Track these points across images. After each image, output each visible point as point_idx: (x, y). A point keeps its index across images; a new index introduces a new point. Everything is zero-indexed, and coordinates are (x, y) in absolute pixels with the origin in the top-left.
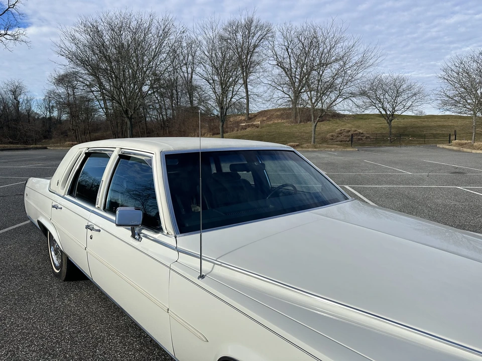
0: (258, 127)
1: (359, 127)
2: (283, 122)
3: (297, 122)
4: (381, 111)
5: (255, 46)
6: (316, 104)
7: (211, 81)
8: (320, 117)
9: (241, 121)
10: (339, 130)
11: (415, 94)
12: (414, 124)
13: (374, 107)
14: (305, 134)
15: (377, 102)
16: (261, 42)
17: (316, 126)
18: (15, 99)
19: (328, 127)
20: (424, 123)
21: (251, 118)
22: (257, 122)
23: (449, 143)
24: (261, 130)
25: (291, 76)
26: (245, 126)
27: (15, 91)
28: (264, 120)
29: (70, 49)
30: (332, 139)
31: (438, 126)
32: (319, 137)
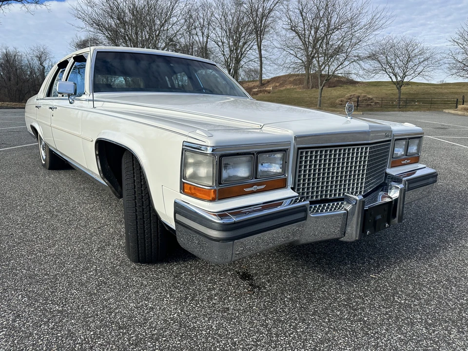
0: (269, 93)
1: (369, 93)
2: (295, 88)
3: (309, 88)
4: (391, 76)
5: (271, 10)
6: (323, 67)
7: (220, 44)
8: (326, 80)
9: (254, 87)
10: (349, 95)
11: (427, 59)
12: (426, 91)
13: (385, 72)
14: (314, 99)
15: (388, 67)
16: (277, 6)
17: (322, 89)
18: (41, 64)
19: (339, 93)
20: (436, 90)
21: (263, 84)
22: (269, 88)
23: (456, 108)
24: (271, 95)
25: (305, 41)
26: (257, 91)
27: (41, 57)
28: (277, 86)
29: (87, 12)
30: (341, 104)
31: (450, 93)
32: (329, 102)
